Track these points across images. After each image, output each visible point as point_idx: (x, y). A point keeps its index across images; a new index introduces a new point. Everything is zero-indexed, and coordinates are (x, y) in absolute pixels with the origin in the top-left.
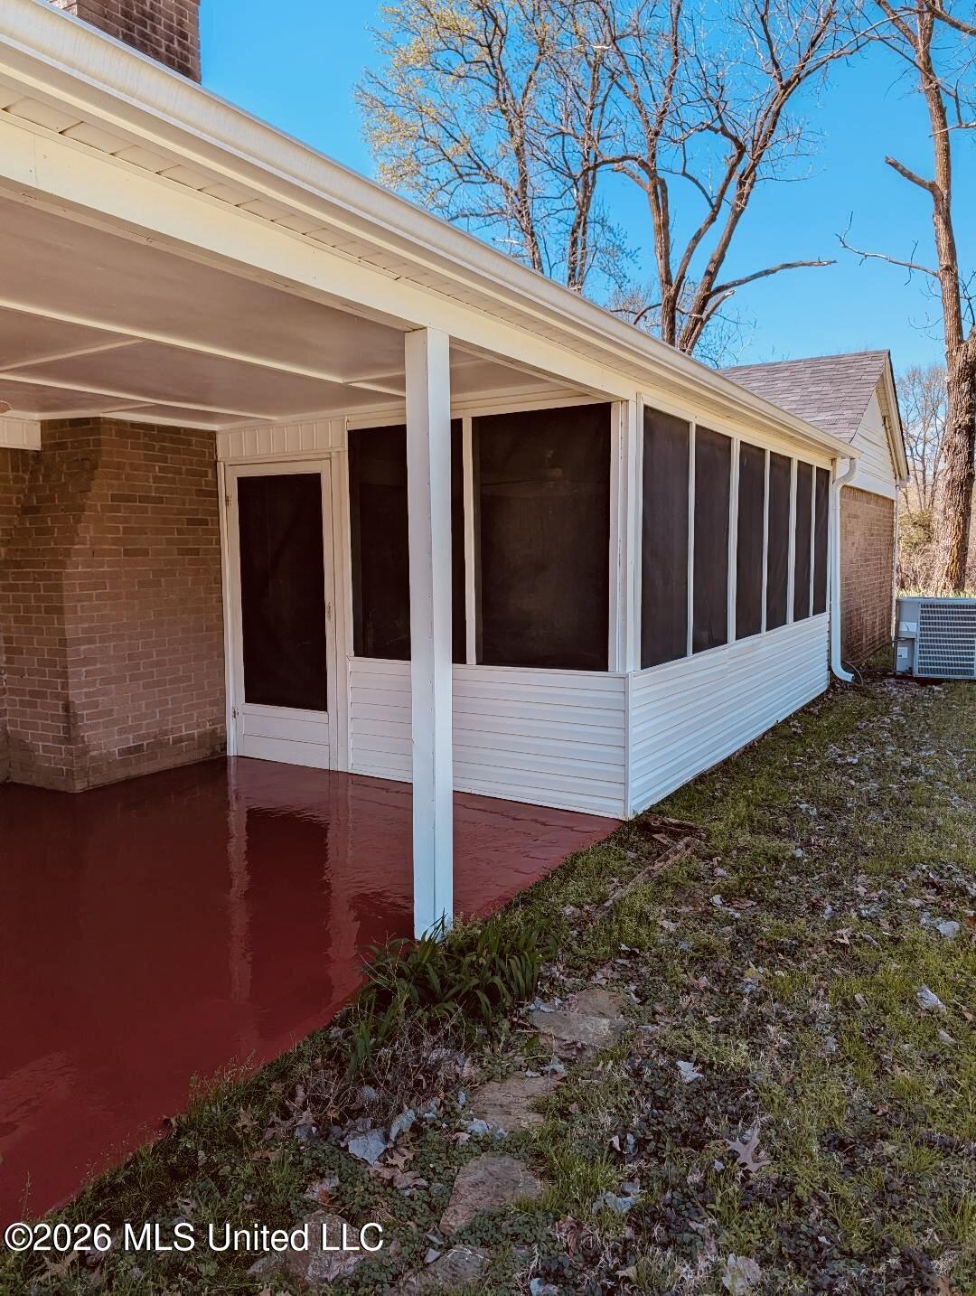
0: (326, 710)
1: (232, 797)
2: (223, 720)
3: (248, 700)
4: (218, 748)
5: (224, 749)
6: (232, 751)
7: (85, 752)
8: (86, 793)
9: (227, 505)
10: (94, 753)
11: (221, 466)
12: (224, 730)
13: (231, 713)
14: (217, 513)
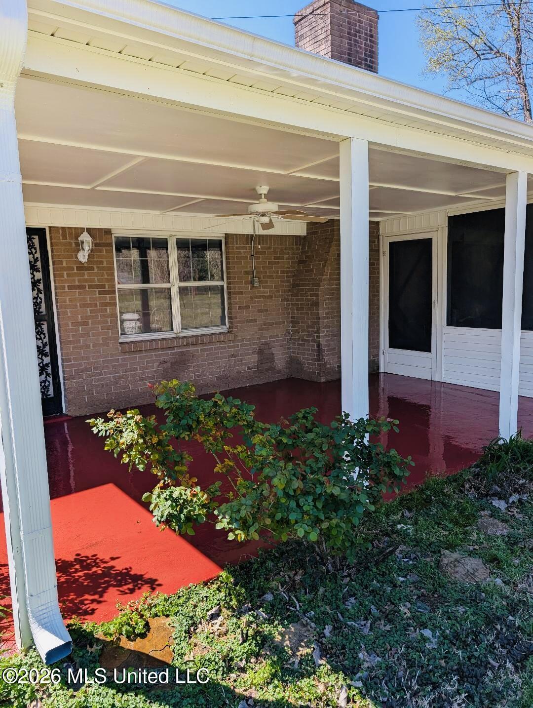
0: (430, 352)
1: (381, 391)
2: (378, 355)
3: (390, 347)
4: (376, 368)
5: (378, 369)
6: (382, 370)
7: (325, 365)
8: (325, 383)
9: (384, 255)
10: (328, 366)
11: (381, 237)
12: (378, 359)
13: (382, 352)
14: (379, 260)
